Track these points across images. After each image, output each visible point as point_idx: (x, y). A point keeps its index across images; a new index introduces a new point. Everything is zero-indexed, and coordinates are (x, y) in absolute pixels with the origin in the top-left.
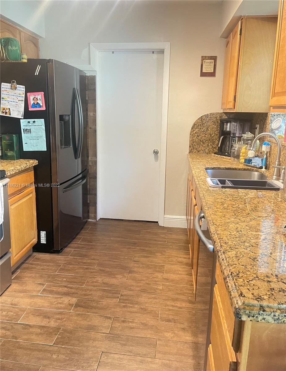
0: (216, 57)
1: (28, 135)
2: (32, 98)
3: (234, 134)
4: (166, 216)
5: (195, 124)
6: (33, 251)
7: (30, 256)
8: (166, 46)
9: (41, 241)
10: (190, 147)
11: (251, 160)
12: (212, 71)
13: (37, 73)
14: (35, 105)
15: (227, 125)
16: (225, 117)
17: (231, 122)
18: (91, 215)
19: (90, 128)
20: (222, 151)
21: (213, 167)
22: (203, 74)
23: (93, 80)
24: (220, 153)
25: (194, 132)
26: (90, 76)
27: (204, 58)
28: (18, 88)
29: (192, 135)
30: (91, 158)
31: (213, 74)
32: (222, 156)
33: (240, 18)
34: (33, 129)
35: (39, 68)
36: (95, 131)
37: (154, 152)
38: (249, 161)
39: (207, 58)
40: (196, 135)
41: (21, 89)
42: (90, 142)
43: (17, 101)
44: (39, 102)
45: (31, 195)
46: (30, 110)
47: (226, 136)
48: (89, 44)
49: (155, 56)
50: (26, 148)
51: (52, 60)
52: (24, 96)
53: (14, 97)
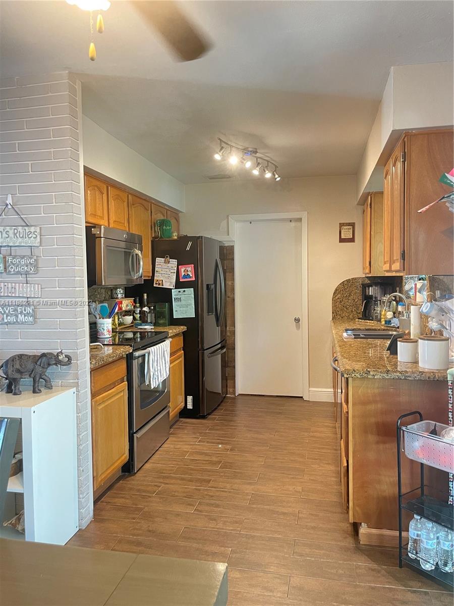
0: (354, 223)
1: (179, 303)
2: (183, 270)
3: (376, 298)
4: (311, 389)
5: (336, 290)
6: (180, 417)
7: (176, 422)
8: (304, 216)
9: (188, 406)
10: (333, 313)
11: (390, 321)
12: (352, 237)
13: (188, 249)
14: (185, 277)
15: (369, 289)
16: (367, 281)
17: (372, 286)
18: (230, 390)
19: (228, 297)
20: (367, 315)
21: (353, 328)
22: (342, 240)
23: (231, 249)
24: (365, 318)
25: (337, 298)
26: (228, 246)
27: (341, 225)
28: (171, 262)
29: (334, 301)
30: (229, 328)
31: (352, 240)
32: (366, 321)
33: (369, 194)
34: (183, 297)
35: (190, 244)
36: (234, 300)
37: (295, 319)
38: (388, 322)
39: (345, 225)
40: (339, 300)
41: (174, 263)
42: (229, 312)
43: (170, 273)
44: (189, 273)
45: (181, 359)
46: (180, 280)
47: (368, 301)
48: (228, 216)
49: (293, 224)
50: (176, 315)
51: (202, 237)
52: (176, 268)
53: (168, 270)
